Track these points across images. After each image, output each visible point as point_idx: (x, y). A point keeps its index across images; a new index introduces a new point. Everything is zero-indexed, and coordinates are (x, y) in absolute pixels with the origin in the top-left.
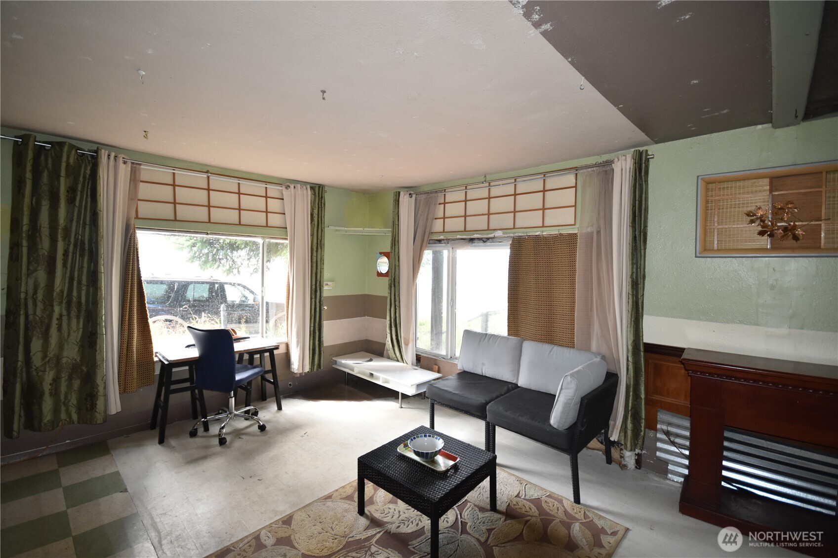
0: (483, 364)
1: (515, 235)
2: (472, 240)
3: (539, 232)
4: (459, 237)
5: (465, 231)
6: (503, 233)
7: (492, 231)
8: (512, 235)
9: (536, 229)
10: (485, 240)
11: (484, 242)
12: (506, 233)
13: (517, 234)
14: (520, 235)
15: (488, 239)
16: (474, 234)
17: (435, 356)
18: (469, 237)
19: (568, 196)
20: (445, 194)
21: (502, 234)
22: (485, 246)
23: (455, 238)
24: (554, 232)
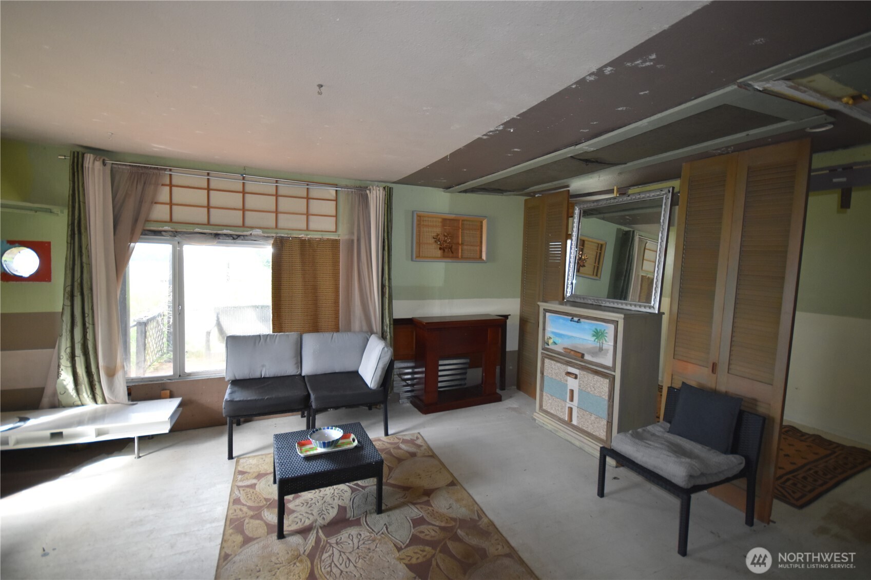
0: (263, 366)
1: (277, 235)
2: (217, 236)
3: (303, 235)
4: (197, 230)
5: (209, 223)
6: (263, 232)
7: (249, 229)
8: (274, 235)
9: (300, 232)
10: (235, 237)
11: (234, 239)
12: (266, 233)
13: (279, 235)
14: (283, 235)
15: (239, 236)
16: (223, 230)
17: (151, 381)
18: (215, 232)
19: (330, 208)
20: (171, 175)
21: (261, 233)
22: (235, 243)
23: (192, 231)
24: (317, 236)
